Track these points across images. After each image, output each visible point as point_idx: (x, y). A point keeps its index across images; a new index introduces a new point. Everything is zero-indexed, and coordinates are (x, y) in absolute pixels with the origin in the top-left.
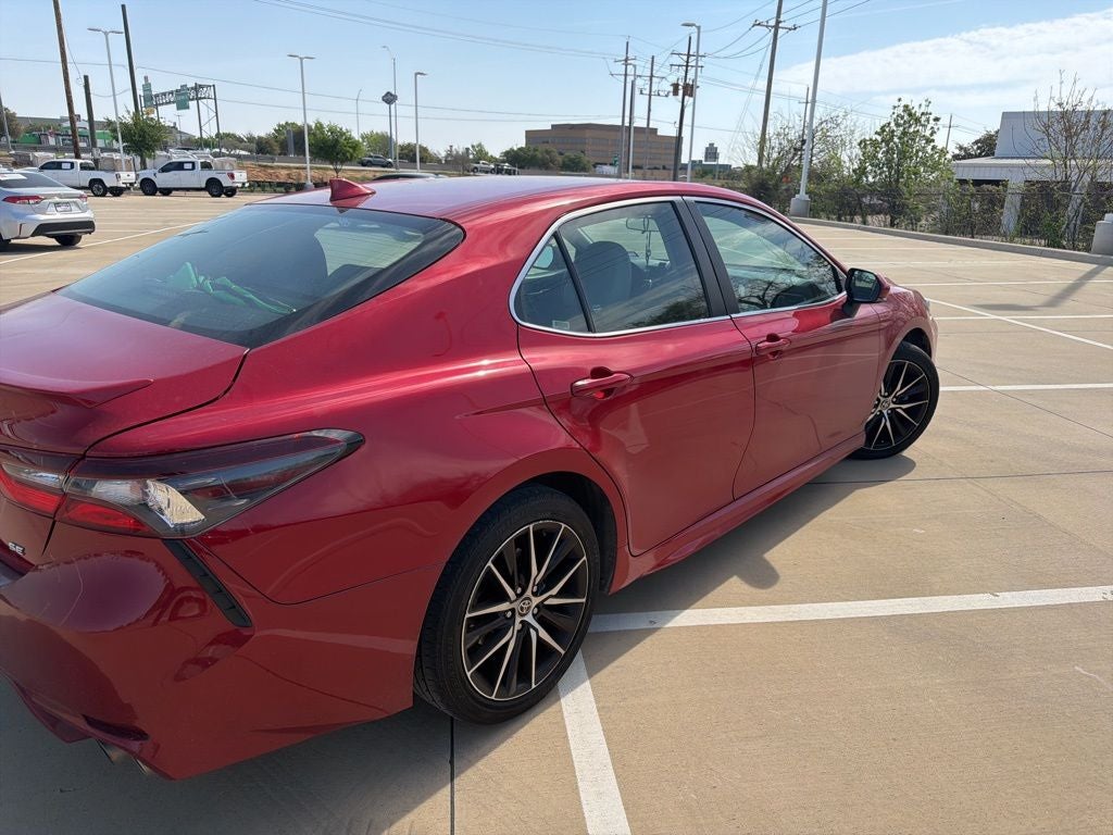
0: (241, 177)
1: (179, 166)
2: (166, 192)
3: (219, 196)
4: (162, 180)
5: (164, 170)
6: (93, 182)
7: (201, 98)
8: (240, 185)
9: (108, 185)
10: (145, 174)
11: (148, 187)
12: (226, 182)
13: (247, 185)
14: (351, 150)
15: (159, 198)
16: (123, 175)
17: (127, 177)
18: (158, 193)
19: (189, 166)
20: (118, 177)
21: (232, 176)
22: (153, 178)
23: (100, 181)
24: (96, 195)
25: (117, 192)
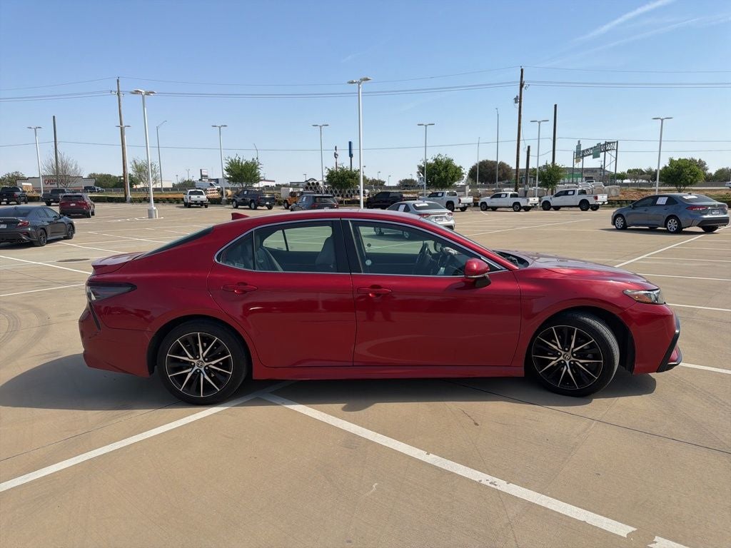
0: (602, 198)
1: (566, 193)
2: (557, 208)
3: (586, 210)
4: (555, 201)
5: (557, 196)
6: (515, 204)
7: (607, 151)
8: (600, 203)
9: (522, 205)
10: (545, 199)
11: (546, 206)
12: (592, 201)
13: (606, 203)
14: (692, 177)
15: (552, 212)
16: (531, 200)
17: (534, 200)
18: (552, 209)
19: (571, 193)
20: (528, 201)
21: (596, 198)
22: (550, 201)
23: (518, 203)
24: (515, 211)
25: (527, 209)
